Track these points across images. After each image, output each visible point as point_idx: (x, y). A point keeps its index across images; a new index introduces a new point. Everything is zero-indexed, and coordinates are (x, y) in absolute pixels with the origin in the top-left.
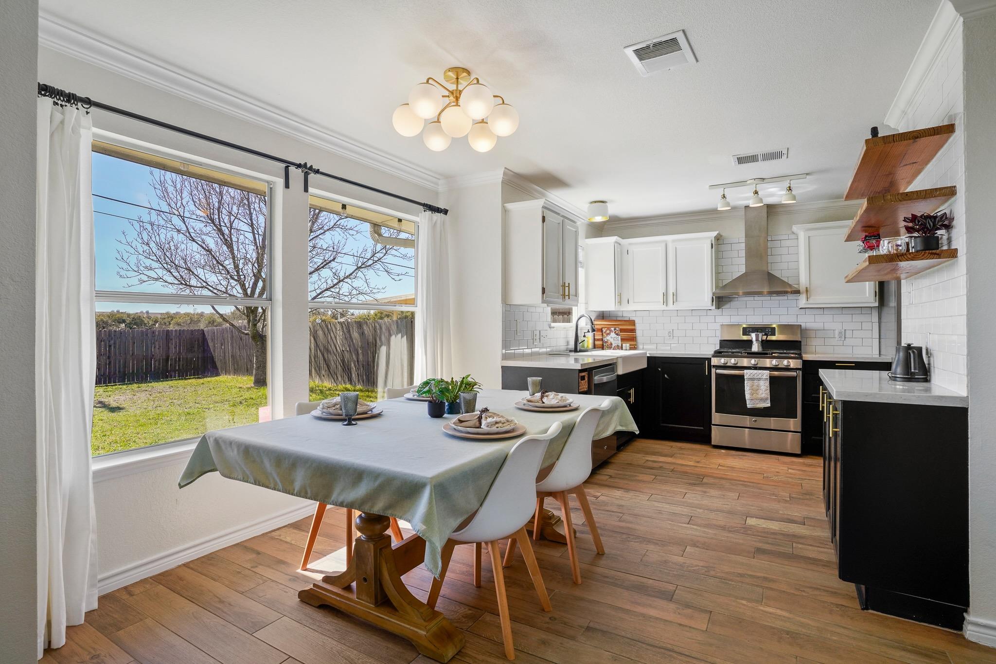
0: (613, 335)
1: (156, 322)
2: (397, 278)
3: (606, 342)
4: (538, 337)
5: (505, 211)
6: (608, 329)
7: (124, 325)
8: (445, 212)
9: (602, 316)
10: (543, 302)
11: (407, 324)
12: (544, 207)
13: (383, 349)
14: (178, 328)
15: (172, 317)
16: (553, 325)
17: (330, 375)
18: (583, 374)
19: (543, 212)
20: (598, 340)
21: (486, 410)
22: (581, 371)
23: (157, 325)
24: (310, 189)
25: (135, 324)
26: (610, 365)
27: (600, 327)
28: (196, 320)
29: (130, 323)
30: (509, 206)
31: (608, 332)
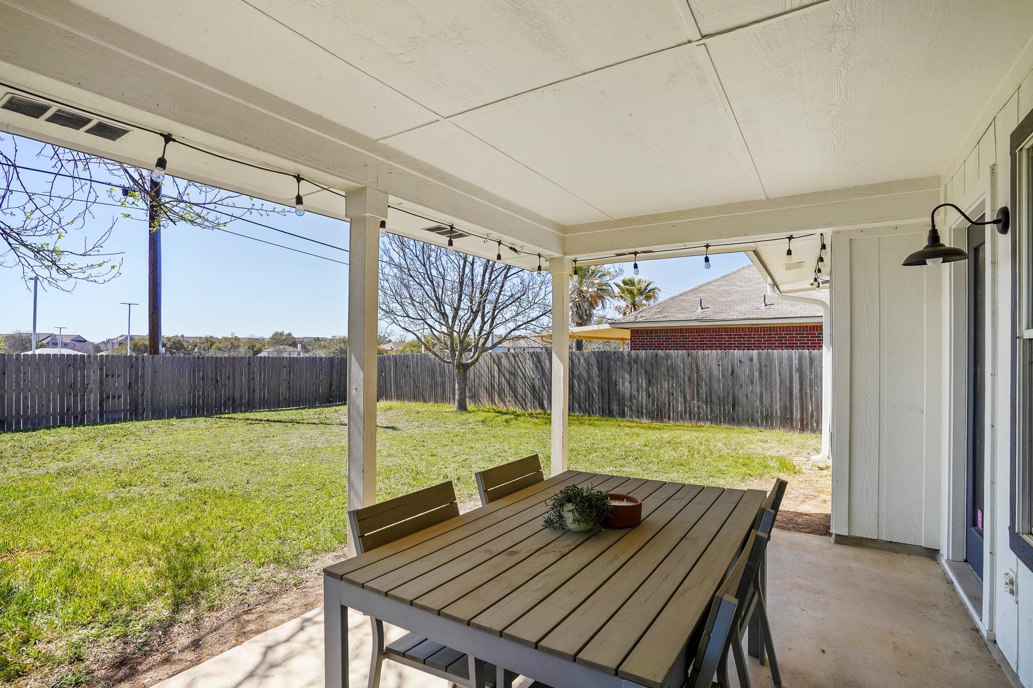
17: (517, 401)
23: (196, 350)
25: (176, 348)
29: (171, 348)
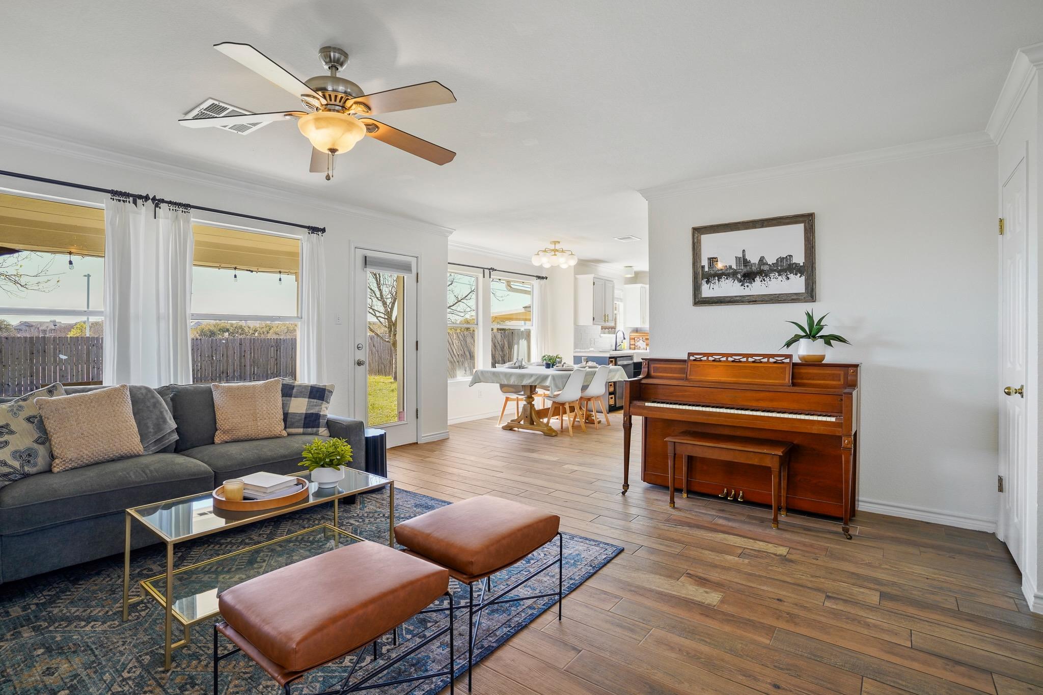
0: (641, 341)
1: (256, 331)
2: (501, 299)
3: (637, 346)
4: (593, 342)
5: (576, 279)
6: (638, 338)
7: (227, 334)
8: (546, 278)
9: (636, 330)
10: (594, 324)
11: (527, 335)
12: (594, 278)
13: (516, 347)
14: (275, 337)
15: (269, 326)
16: (602, 335)
18: (612, 359)
19: (594, 280)
20: (632, 345)
21: (565, 363)
22: (610, 358)
24: (491, 276)
26: (630, 356)
27: (633, 337)
28: (292, 329)
30: (578, 276)
31: (638, 340)
